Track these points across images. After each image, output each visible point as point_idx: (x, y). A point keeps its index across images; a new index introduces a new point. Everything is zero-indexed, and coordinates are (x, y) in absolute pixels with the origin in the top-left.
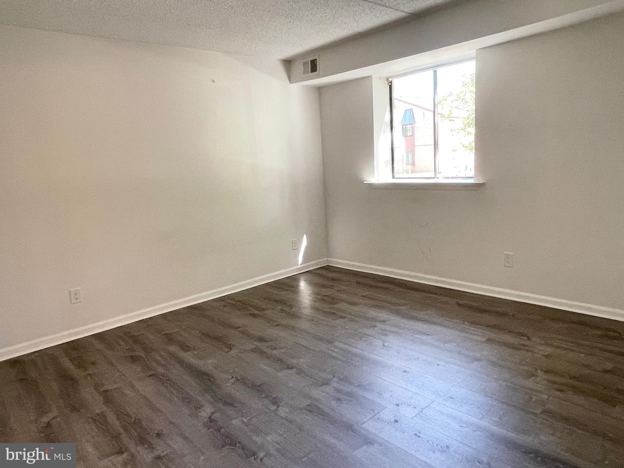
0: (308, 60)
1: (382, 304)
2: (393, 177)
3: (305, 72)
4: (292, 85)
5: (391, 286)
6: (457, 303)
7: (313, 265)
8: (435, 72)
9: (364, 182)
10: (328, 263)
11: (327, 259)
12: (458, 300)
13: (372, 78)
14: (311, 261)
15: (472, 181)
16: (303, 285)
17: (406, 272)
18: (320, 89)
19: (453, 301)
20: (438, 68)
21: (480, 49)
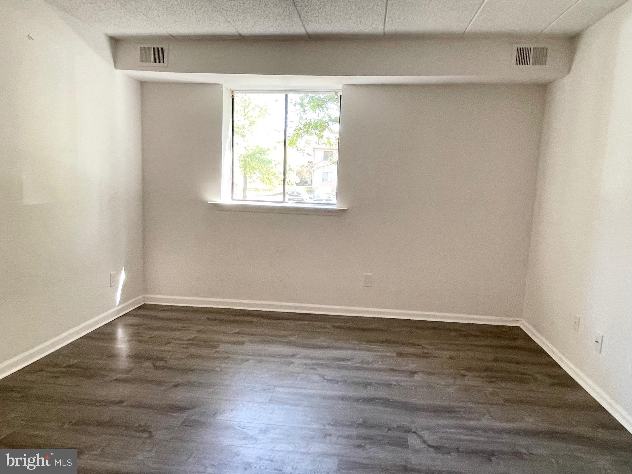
0: (151, 46)
1: (269, 338)
2: (233, 199)
3: (142, 60)
4: (118, 71)
5: (255, 319)
6: (334, 327)
7: (130, 305)
8: (286, 96)
9: (209, 202)
10: (144, 301)
11: (143, 296)
12: (333, 324)
13: (222, 87)
14: (129, 299)
15: (335, 207)
16: (121, 333)
17: (258, 302)
18: (143, 84)
19: (329, 326)
20: (289, 93)
21: (346, 85)
